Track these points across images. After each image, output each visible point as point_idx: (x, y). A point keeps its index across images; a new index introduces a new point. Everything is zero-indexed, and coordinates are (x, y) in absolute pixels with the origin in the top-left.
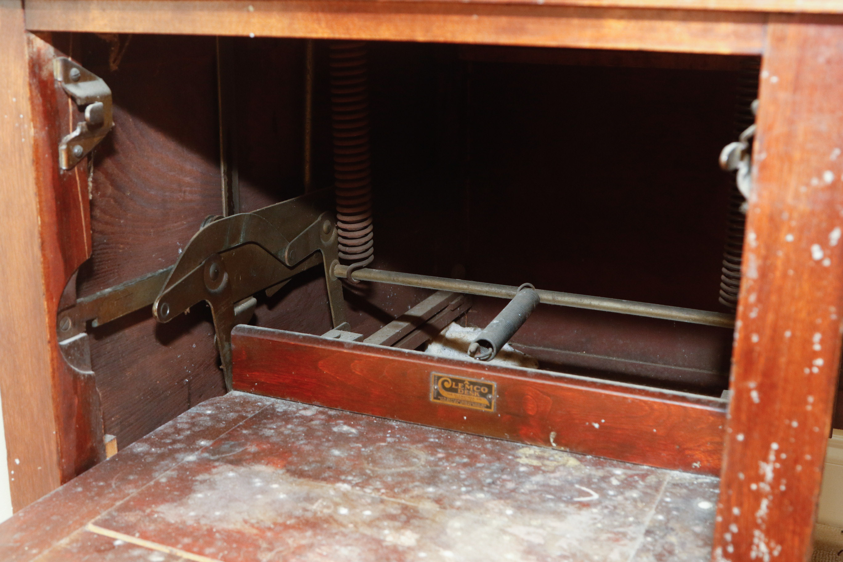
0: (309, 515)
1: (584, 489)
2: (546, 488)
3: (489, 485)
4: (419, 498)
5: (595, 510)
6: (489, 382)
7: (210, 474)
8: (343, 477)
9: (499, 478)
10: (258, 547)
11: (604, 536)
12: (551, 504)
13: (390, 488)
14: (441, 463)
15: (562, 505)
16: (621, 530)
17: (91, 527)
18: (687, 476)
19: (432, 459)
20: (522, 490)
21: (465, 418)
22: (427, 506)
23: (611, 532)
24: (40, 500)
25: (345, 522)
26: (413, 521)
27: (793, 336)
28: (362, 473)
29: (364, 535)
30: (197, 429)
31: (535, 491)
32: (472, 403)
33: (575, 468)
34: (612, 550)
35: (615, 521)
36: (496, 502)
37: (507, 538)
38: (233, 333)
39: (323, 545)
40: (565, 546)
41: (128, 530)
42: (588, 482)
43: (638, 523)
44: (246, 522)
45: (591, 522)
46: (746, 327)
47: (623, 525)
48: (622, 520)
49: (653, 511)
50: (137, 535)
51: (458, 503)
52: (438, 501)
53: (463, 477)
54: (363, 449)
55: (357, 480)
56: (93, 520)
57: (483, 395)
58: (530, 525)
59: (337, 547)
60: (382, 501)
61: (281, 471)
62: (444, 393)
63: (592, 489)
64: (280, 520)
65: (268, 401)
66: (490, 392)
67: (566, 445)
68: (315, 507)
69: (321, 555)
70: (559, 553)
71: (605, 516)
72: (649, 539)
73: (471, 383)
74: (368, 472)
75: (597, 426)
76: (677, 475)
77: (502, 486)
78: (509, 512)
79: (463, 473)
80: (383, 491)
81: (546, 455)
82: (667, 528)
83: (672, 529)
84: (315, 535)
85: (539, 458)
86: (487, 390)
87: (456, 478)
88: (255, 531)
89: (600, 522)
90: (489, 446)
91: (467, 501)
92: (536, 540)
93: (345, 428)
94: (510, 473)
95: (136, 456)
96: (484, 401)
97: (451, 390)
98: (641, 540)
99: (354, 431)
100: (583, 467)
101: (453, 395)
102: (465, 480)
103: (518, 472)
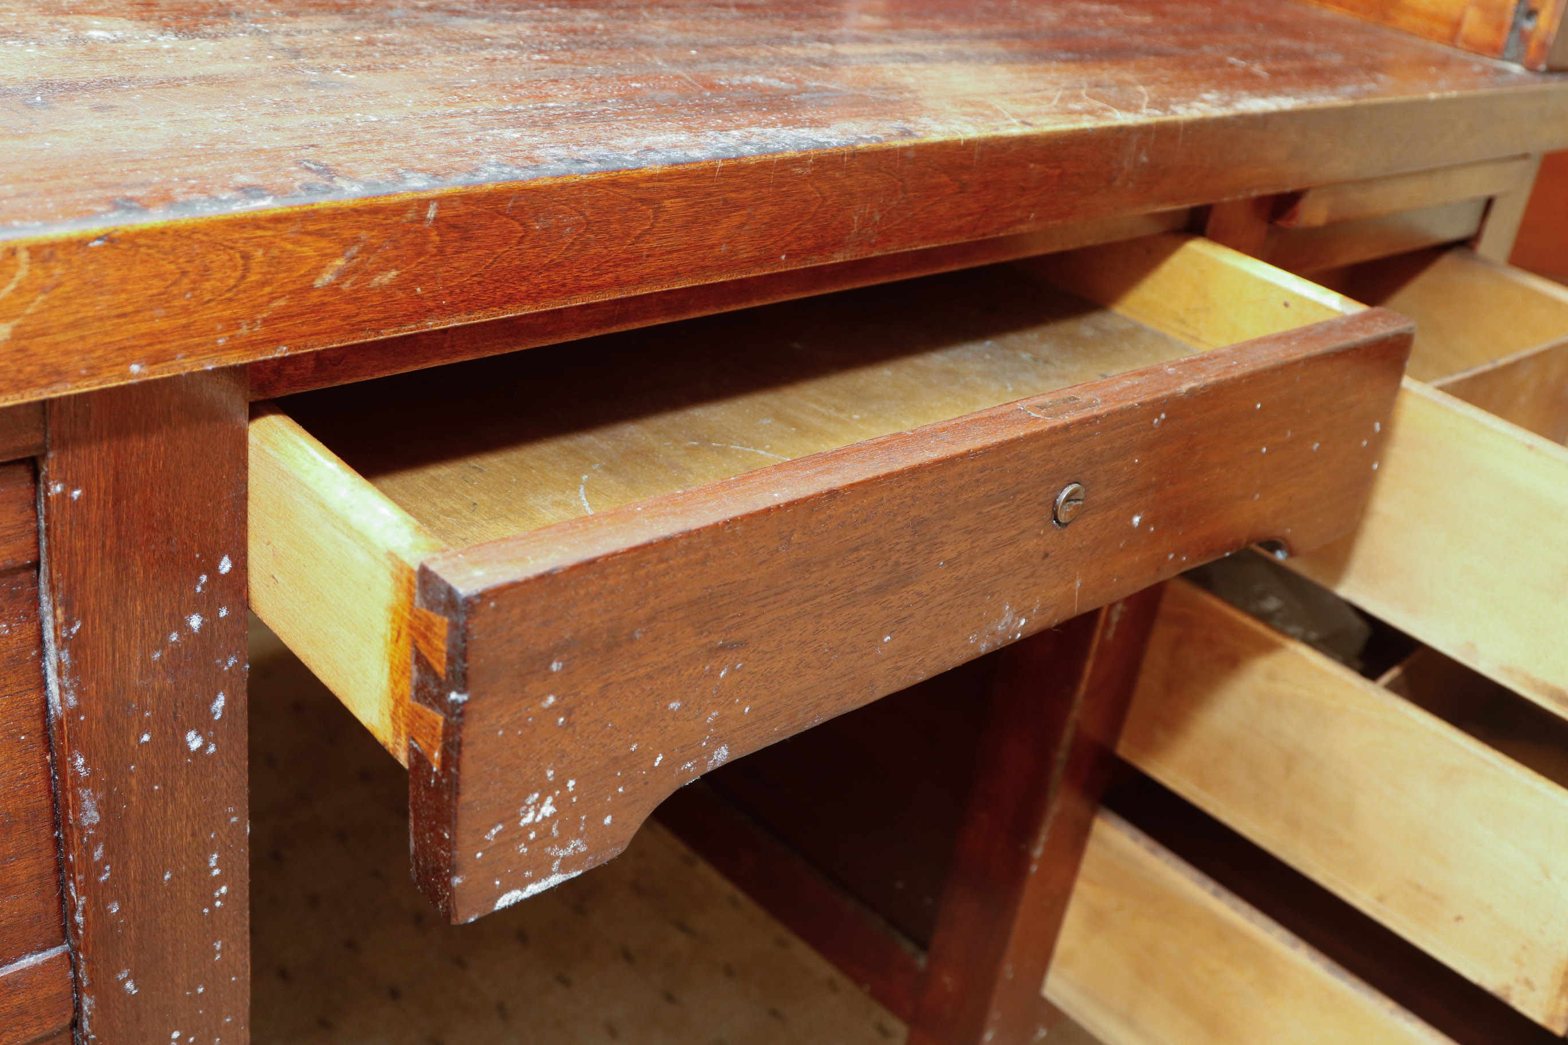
27: (175, 876)
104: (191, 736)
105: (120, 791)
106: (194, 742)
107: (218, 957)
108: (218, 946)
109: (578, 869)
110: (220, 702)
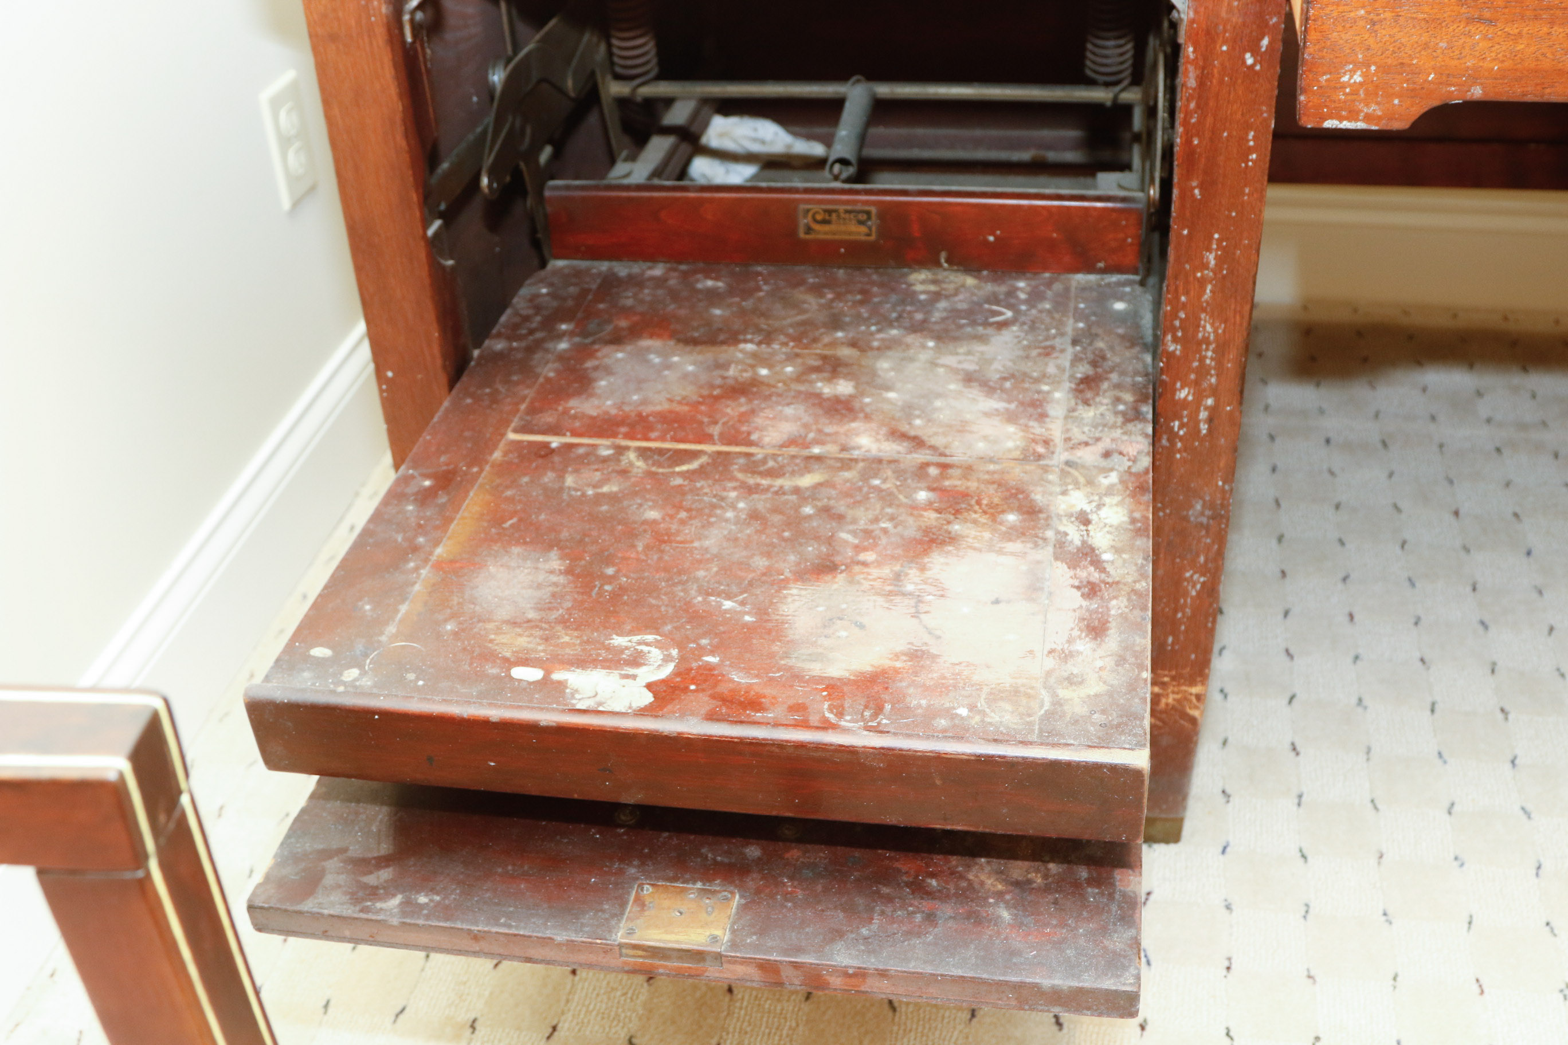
0: (731, 382)
1: (995, 308)
2: (955, 314)
3: (897, 319)
4: (834, 344)
5: (1015, 328)
6: (867, 208)
7: (597, 358)
8: (741, 337)
9: (904, 311)
10: (701, 423)
11: (1034, 353)
12: (969, 329)
13: (797, 339)
14: (834, 305)
15: (980, 329)
16: (1048, 343)
17: (512, 436)
18: (1092, 278)
19: (823, 301)
20: (933, 320)
21: (842, 250)
22: (845, 352)
23: (1039, 348)
24: (435, 419)
25: (772, 382)
26: (840, 369)
27: (1229, 135)
28: (758, 330)
29: (800, 392)
30: (545, 313)
31: (947, 318)
32: (850, 233)
33: (976, 287)
34: (1046, 364)
35: (1039, 335)
36: (913, 336)
37: (941, 370)
38: (547, 193)
39: (764, 409)
40: (1001, 369)
41: (554, 430)
42: (995, 299)
43: (1062, 334)
44: (671, 400)
45: (1016, 341)
46: (1186, 132)
47: (1047, 339)
48: (1045, 333)
49: (1071, 321)
50: (568, 434)
51: (876, 344)
52: (853, 344)
53: (866, 315)
54: (744, 303)
55: (758, 338)
56: (510, 429)
57: (861, 223)
58: (957, 354)
59: (780, 408)
60: (797, 355)
61: (672, 343)
62: (817, 227)
63: (1003, 307)
64: (705, 392)
65: (604, 266)
66: (869, 218)
67: (959, 264)
68: (732, 372)
69: (768, 418)
70: (998, 376)
71: (1027, 333)
72: (1078, 348)
73: (847, 212)
74: (765, 327)
75: (991, 238)
76: (1080, 278)
77: (911, 318)
78: (931, 344)
79: (864, 311)
80: (792, 344)
81: (940, 277)
82: (1091, 334)
83: (1097, 335)
84: (750, 401)
85: (934, 282)
86: (865, 217)
87: (859, 319)
88: (686, 408)
89: (1024, 339)
90: (875, 277)
91: (883, 340)
92: (971, 367)
93: (710, 283)
94: (912, 304)
95: (500, 356)
96: (863, 229)
97: (825, 222)
98: (1070, 351)
99: (720, 284)
100: (983, 284)
101: (826, 228)
102: (869, 318)
103: (920, 301)
104: (1248, 55)
105: (1208, 73)
106: (1250, 61)
107: (1246, 198)
108: (1247, 190)
109: (1376, 125)
110: (1265, 42)
